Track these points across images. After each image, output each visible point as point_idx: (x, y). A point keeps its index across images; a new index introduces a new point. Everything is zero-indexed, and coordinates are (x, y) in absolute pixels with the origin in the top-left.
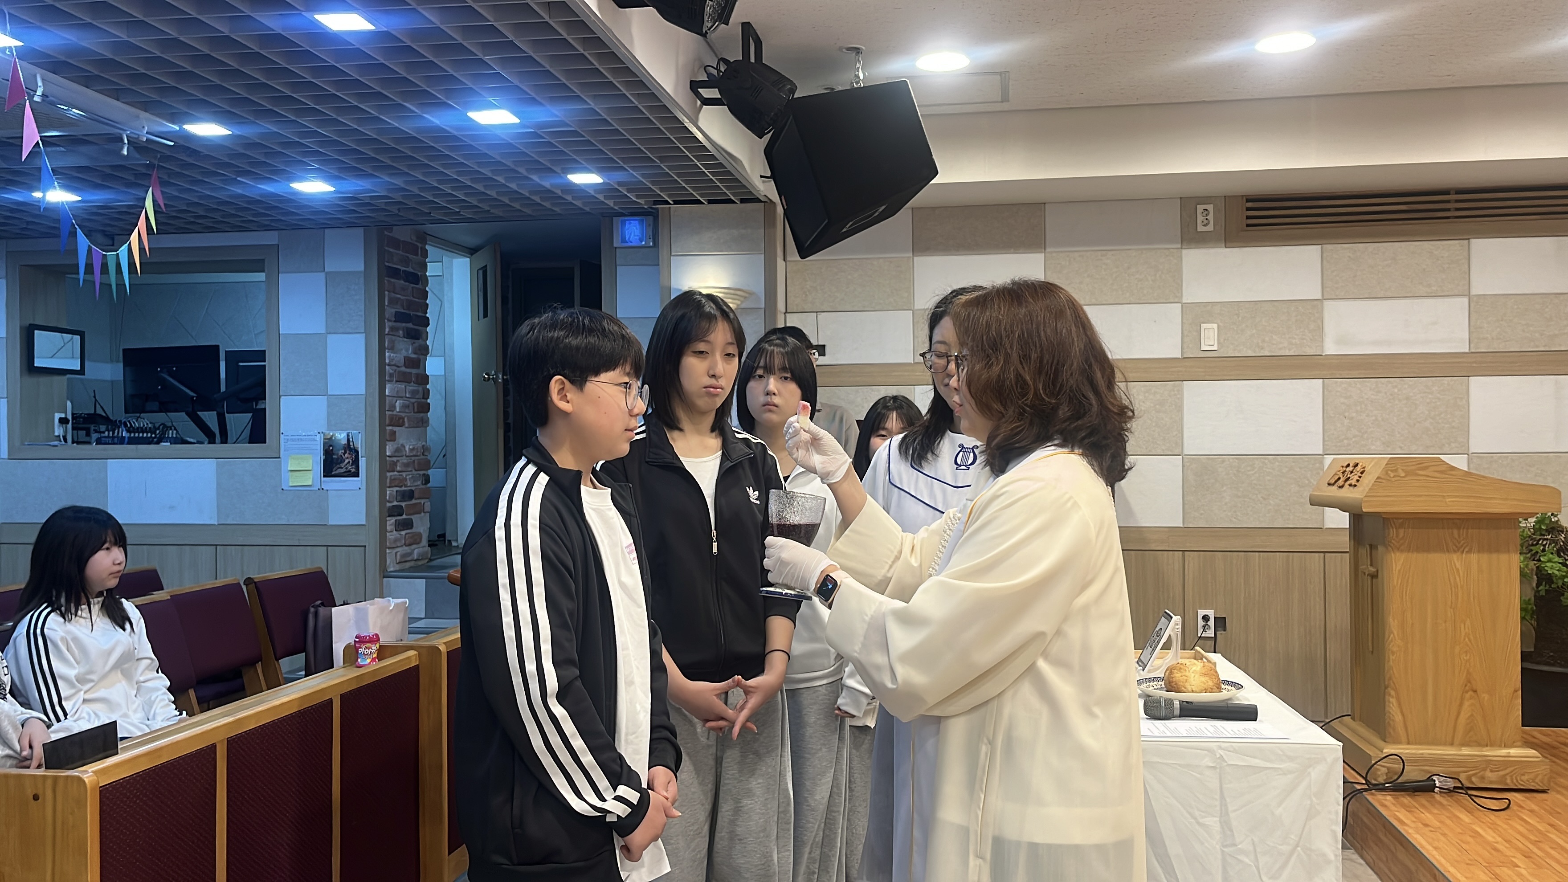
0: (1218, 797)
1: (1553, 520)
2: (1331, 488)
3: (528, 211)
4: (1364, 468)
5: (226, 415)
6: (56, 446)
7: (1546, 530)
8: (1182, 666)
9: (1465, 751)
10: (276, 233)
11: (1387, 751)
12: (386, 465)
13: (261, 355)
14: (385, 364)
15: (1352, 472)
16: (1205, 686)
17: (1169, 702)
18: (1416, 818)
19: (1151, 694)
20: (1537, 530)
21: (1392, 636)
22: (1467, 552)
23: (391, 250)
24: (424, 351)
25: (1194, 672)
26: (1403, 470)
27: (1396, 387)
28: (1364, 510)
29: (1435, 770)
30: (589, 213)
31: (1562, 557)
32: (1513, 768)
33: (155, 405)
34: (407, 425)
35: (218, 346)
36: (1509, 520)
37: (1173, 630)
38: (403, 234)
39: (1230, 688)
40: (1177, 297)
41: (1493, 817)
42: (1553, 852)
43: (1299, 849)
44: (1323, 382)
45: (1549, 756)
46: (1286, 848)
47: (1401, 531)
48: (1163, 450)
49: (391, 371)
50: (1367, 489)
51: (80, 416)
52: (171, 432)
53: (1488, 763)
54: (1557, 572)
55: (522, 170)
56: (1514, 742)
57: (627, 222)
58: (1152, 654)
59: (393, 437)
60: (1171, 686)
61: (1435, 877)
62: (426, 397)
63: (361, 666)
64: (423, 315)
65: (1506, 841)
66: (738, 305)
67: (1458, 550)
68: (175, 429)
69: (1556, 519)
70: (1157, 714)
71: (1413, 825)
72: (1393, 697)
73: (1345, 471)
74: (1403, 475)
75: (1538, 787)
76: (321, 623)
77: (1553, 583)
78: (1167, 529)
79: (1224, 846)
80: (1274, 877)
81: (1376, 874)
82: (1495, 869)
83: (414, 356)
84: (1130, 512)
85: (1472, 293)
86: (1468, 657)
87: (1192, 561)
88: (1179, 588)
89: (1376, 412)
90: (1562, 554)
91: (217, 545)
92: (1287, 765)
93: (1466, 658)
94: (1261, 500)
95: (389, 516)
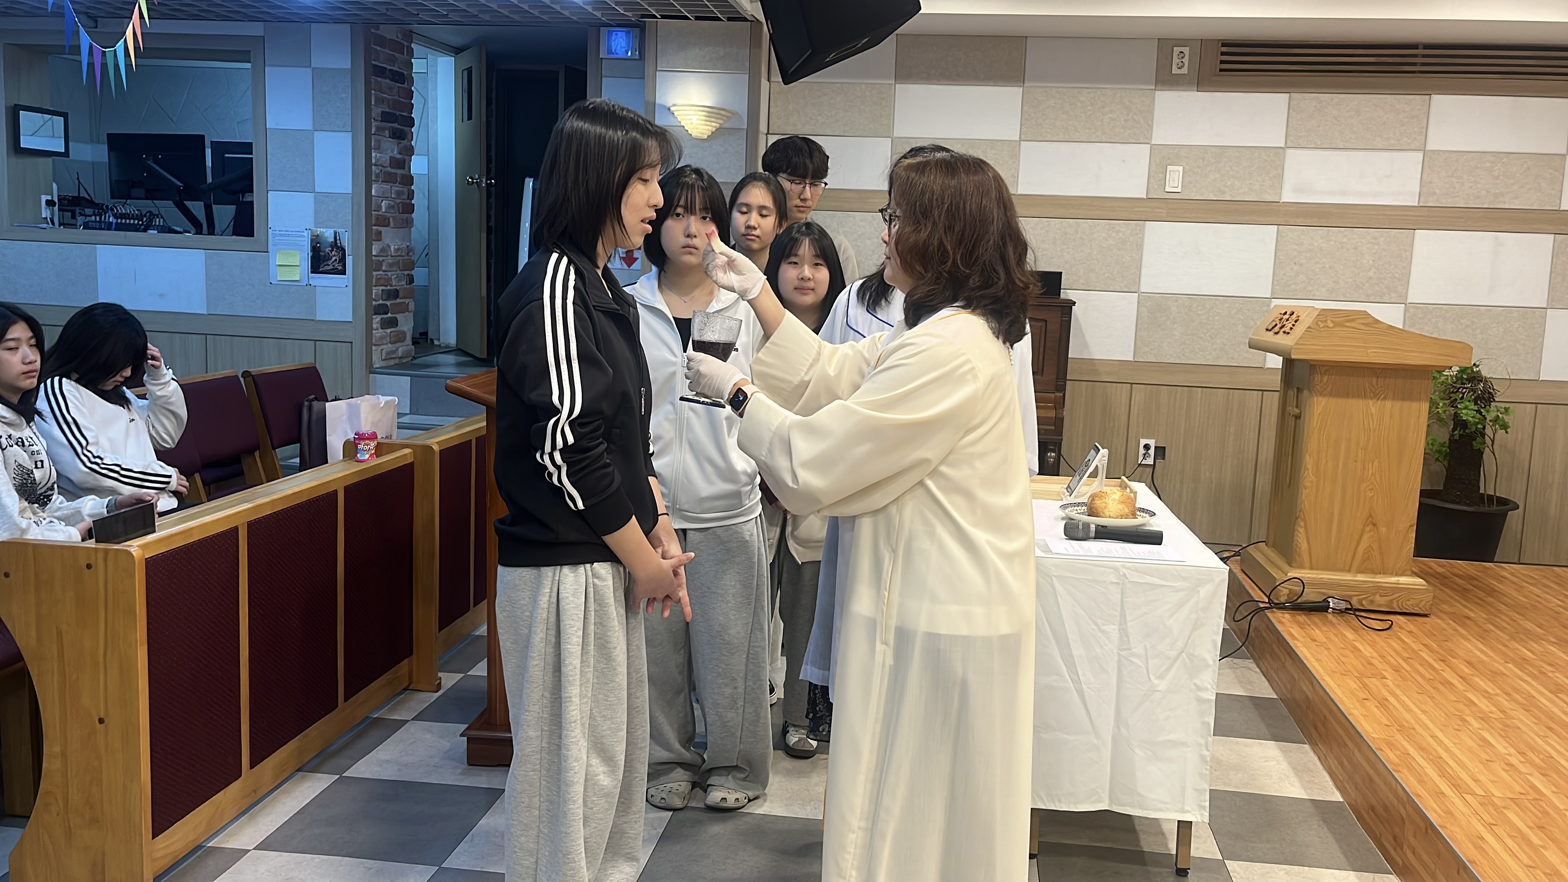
0: (1119, 609)
1: (1475, 370)
2: (1268, 333)
3: (516, 17)
4: (1298, 317)
5: (214, 206)
6: (45, 228)
7: (1467, 379)
8: (1103, 495)
9: (1360, 577)
10: (262, 24)
11: (1291, 574)
12: (372, 265)
13: (247, 147)
14: (372, 164)
15: (1287, 320)
16: (1121, 513)
17: (1087, 526)
18: (1306, 633)
19: (1072, 517)
20: (1459, 378)
21: (1307, 472)
22: (1383, 399)
23: (378, 48)
24: (410, 151)
25: (1114, 500)
26: (1331, 321)
27: (1346, 236)
28: (1293, 357)
29: (1331, 592)
30: (576, 22)
31: (1478, 404)
32: (1400, 594)
33: (141, 192)
34: (392, 225)
35: (203, 136)
37: (1100, 461)
38: (389, 32)
39: (1144, 515)
40: (1146, 138)
41: (1375, 636)
42: (1420, 668)
43: (1184, 654)
44: (1278, 228)
45: (1439, 585)
46: (1173, 654)
47: (1326, 378)
48: (1121, 287)
49: (378, 171)
50: (1298, 337)
51: (65, 199)
52: (157, 220)
53: (1379, 589)
54: (1471, 419)
56: (1405, 571)
57: (614, 33)
58: (1079, 482)
59: (379, 236)
60: (1092, 512)
62: (410, 197)
63: (362, 461)
64: (408, 115)
65: (1380, 656)
66: (721, 124)
67: (1375, 396)
68: (162, 217)
69: (1478, 369)
70: (1076, 536)
71: (1301, 639)
72: (1301, 527)
73: (1282, 318)
74: (1331, 325)
75: (1422, 612)
76: (314, 417)
77: (1467, 428)
78: (1118, 362)
79: (1121, 650)
80: (1161, 677)
81: (1268, 680)
82: (1365, 679)
83: (399, 156)
84: (1085, 345)
85: (1429, 147)
86: (1372, 494)
87: (1139, 394)
88: (1124, 418)
89: (1324, 260)
90: (1479, 402)
91: (206, 334)
92: (1180, 584)
93: (1370, 495)
94: (1209, 338)
95: (375, 314)
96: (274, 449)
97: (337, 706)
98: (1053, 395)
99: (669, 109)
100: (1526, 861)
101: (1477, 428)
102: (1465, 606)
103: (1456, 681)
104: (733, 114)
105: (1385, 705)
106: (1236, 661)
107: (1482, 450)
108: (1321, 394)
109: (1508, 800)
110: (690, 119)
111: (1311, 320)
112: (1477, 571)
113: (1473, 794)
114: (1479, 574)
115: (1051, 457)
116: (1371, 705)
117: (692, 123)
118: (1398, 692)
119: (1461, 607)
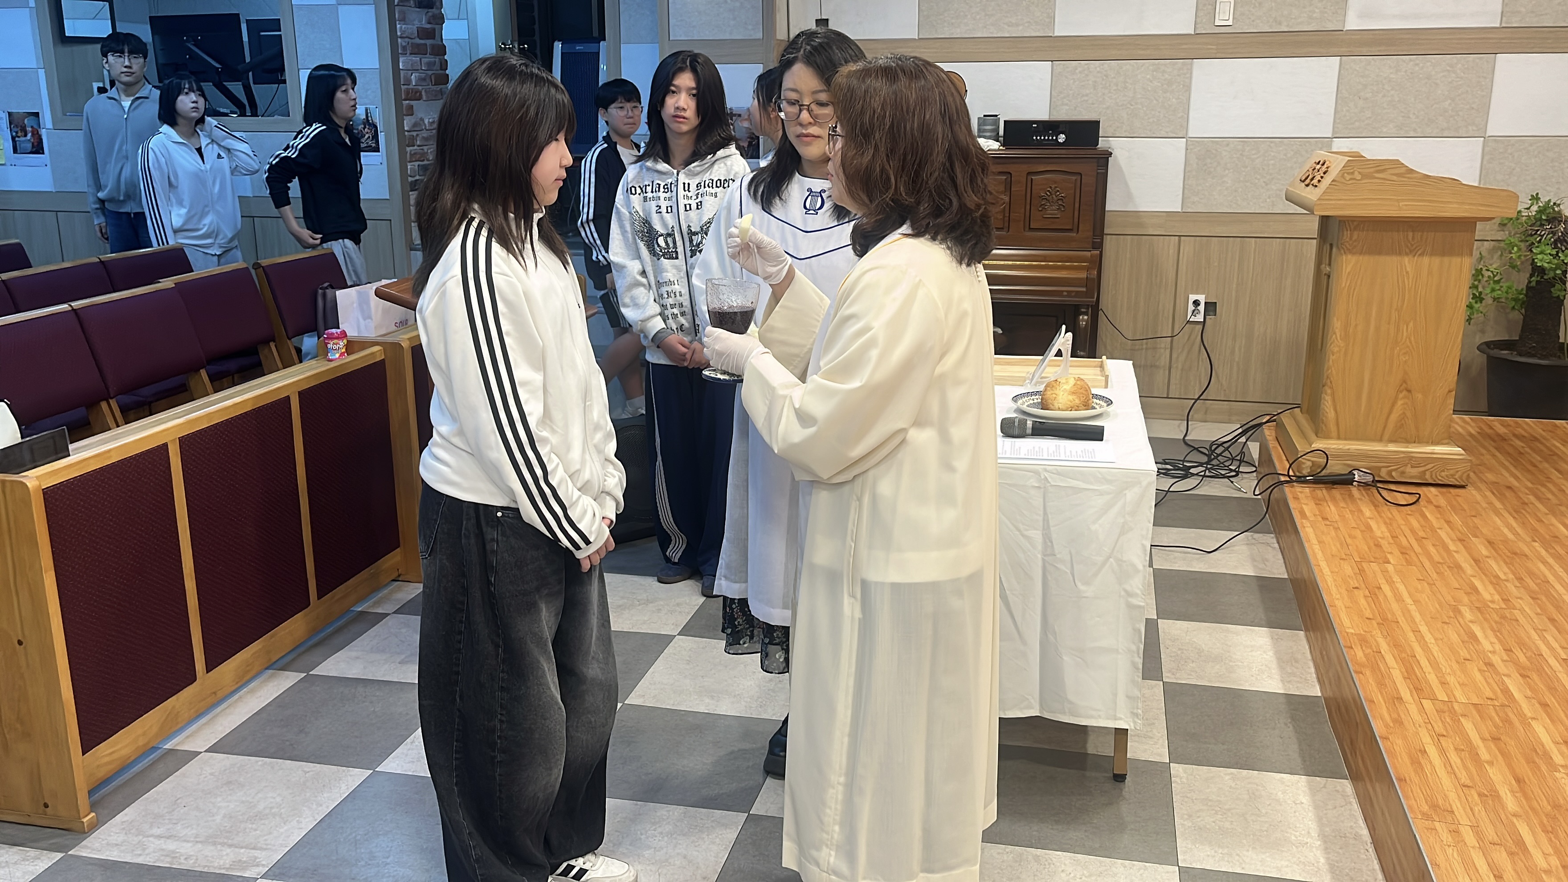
0: (1041, 513)
1: (1556, 209)
2: (1302, 184)
4: (1328, 167)
5: (253, 85)
7: (1546, 220)
8: (1061, 378)
9: (1392, 447)
11: (1315, 446)
12: (405, 140)
13: (276, 24)
14: (397, 37)
15: (1319, 170)
17: (1023, 422)
18: (1320, 511)
21: (1334, 336)
22: (1420, 255)
24: (440, 19)
25: (1065, 390)
26: (1359, 172)
27: (1417, 64)
28: (1324, 214)
29: (1357, 464)
32: (1435, 465)
34: (424, 98)
35: (238, 15)
36: (1468, 224)
39: (1099, 404)
41: (1394, 513)
42: (1432, 550)
43: (1111, 559)
44: (1341, 60)
45: (1492, 449)
46: (1100, 559)
47: (1355, 235)
48: (1167, 132)
49: (404, 44)
50: (1324, 190)
53: (1410, 459)
54: (1546, 265)
56: (1442, 440)
59: (410, 111)
62: (444, 67)
63: (331, 360)
65: (1392, 537)
67: (1411, 252)
69: (1559, 209)
70: (1011, 432)
72: (1328, 394)
73: (1315, 169)
74: (1359, 177)
75: (1457, 483)
76: (329, 305)
77: (1545, 274)
78: (1164, 214)
79: (1045, 555)
80: (1087, 583)
81: (1284, 558)
82: (1364, 564)
83: (429, 26)
84: (1129, 196)
86: (1407, 358)
87: (1188, 246)
88: (1172, 274)
89: (1392, 92)
90: (1559, 245)
91: (253, 217)
92: (1104, 487)
93: (1404, 359)
94: (1264, 184)
95: (411, 191)
96: (290, 339)
97: (309, 605)
98: (1088, 254)
100: (1464, 778)
101: (1555, 274)
102: (1512, 474)
103: (1467, 564)
105: (1376, 595)
106: (1256, 536)
107: (1562, 298)
108: (1350, 253)
109: (1471, 707)
111: (1337, 172)
112: (1544, 431)
113: (1434, 699)
114: (1545, 434)
115: (1083, 320)
116: (1360, 595)
118: (1396, 578)
119: (1507, 474)
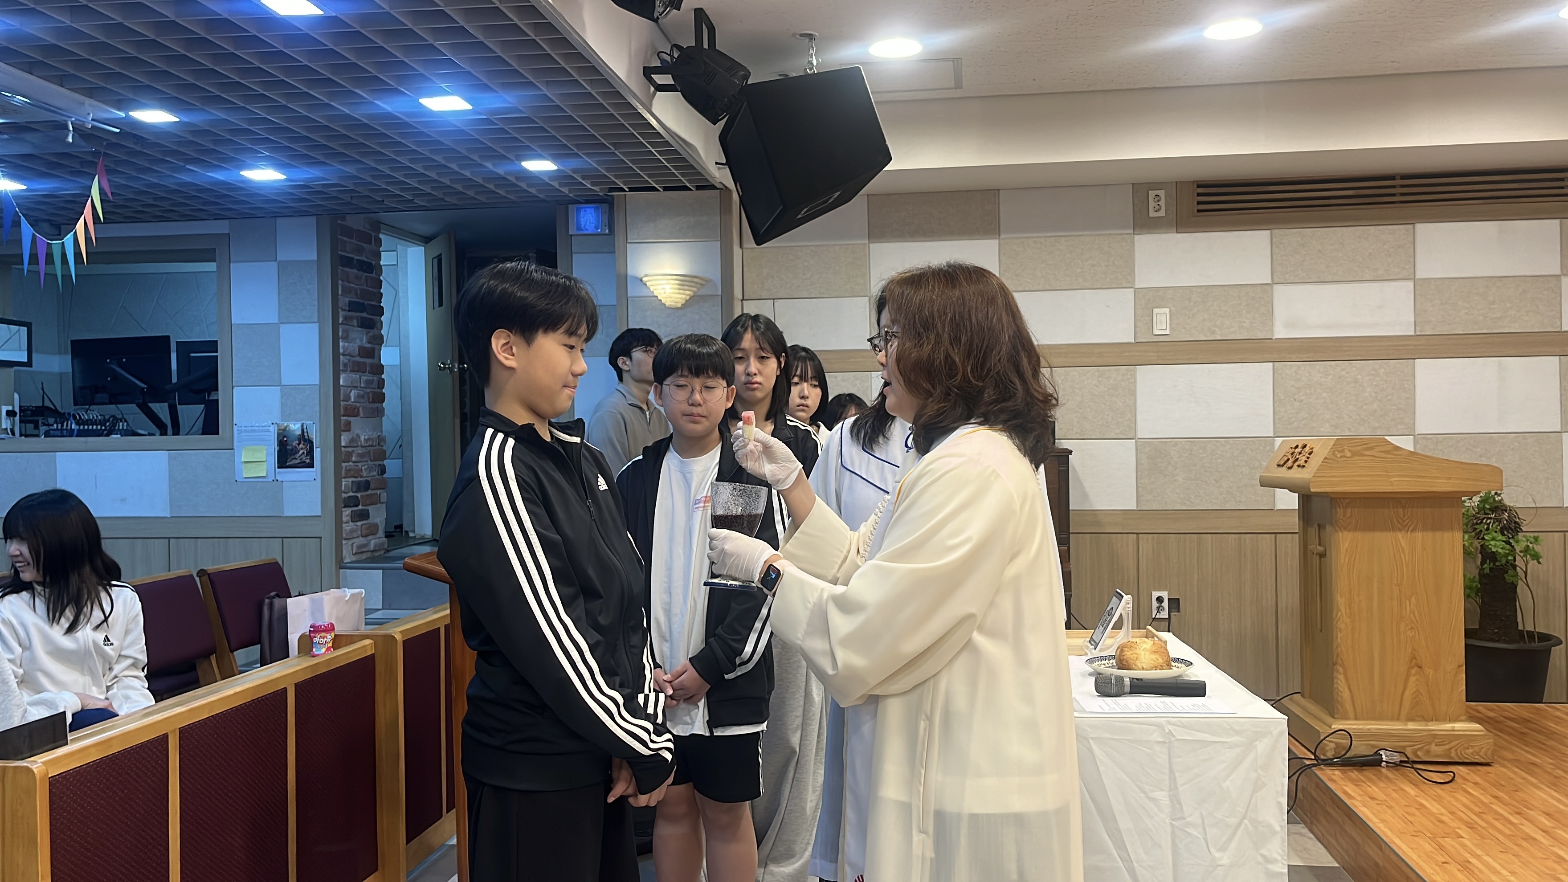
0: (1167, 771)
1: (1497, 499)
2: (1280, 469)
3: (482, 198)
4: (1312, 449)
5: (179, 407)
6: (4, 439)
7: (1490, 509)
8: (1132, 644)
9: (1411, 726)
10: (227, 222)
11: (1336, 726)
12: (340, 456)
13: (212, 346)
14: (340, 354)
15: (1300, 453)
16: (1156, 664)
17: (1120, 679)
18: (1363, 791)
19: (1102, 672)
20: (1481, 509)
21: (1339, 614)
22: (1411, 531)
23: (345, 239)
24: (379, 340)
25: (1145, 650)
26: (1350, 451)
27: (1342, 370)
28: (1312, 490)
29: (1382, 744)
30: (544, 201)
31: (1505, 535)
32: (1458, 742)
33: (104, 396)
34: (362, 415)
35: (168, 337)
36: (1452, 499)
37: (1124, 609)
38: (355, 222)
39: (1180, 665)
40: (1129, 282)
41: (1439, 791)
42: (1496, 823)
43: (1246, 821)
44: (1274, 366)
46: (1233, 821)
47: (1349, 511)
48: (1117, 434)
49: (346, 361)
50: (1315, 469)
51: (28, 409)
52: (121, 424)
53: (1434, 737)
54: (1500, 550)
55: (475, 157)
56: (1459, 716)
57: (583, 210)
58: (1103, 634)
59: (348, 427)
60: (1122, 664)
61: (1381, 848)
62: (381, 386)
63: (315, 656)
64: (377, 304)
65: (1449, 812)
66: (694, 292)
67: (1403, 528)
68: (126, 421)
69: (1500, 498)
70: (1107, 690)
71: (1359, 798)
72: (1341, 674)
73: (1294, 452)
74: (1348, 454)
75: (1483, 761)
76: (276, 616)
77: (1497, 561)
78: (1121, 512)
79: (1173, 820)
80: (1223, 849)
81: (1326, 847)
82: (1438, 839)
83: (369, 346)
84: (1085, 496)
85: (1417, 277)
86: (1413, 633)
87: (1146, 544)
88: (1133, 572)
89: (1325, 395)
90: (1506, 533)
91: (169, 538)
92: (1235, 739)
93: (1411, 635)
94: (1214, 482)
95: (345, 507)
96: (232, 652)
99: (641, 280)
101: (1507, 559)
102: (1527, 752)
103: (1539, 836)
104: (706, 281)
105: (1468, 868)
107: (1515, 583)
108: (1345, 529)
110: (664, 289)
111: (1327, 451)
114: (1532, 716)
116: (1453, 868)
117: (665, 293)
118: (1479, 852)
119: (1523, 753)
